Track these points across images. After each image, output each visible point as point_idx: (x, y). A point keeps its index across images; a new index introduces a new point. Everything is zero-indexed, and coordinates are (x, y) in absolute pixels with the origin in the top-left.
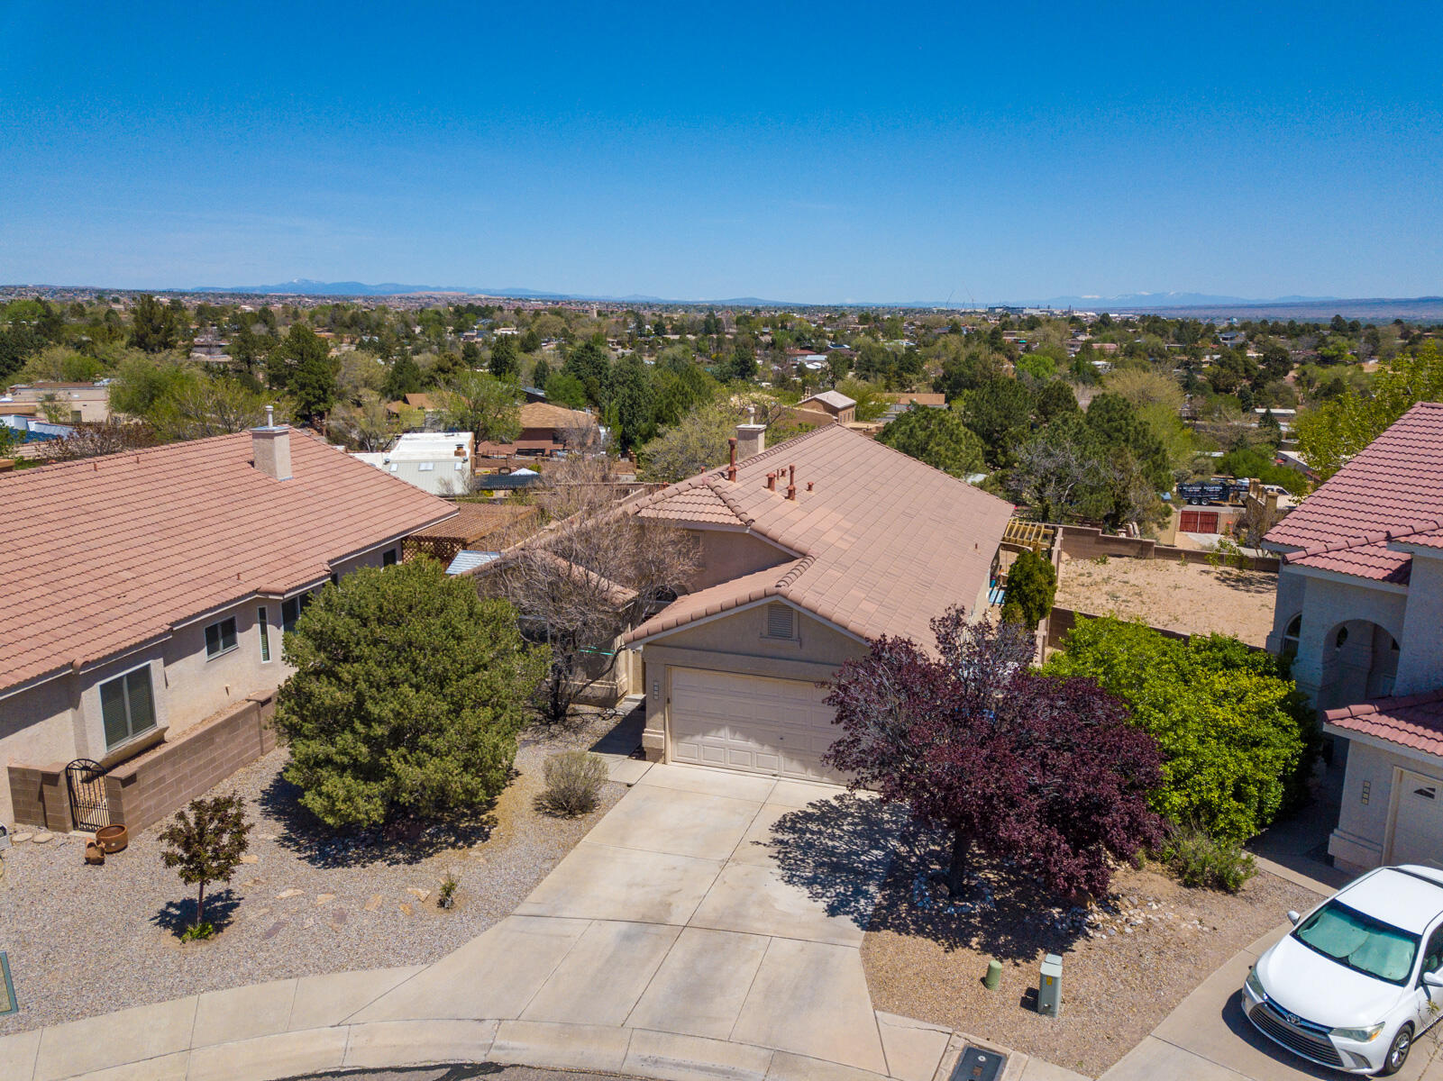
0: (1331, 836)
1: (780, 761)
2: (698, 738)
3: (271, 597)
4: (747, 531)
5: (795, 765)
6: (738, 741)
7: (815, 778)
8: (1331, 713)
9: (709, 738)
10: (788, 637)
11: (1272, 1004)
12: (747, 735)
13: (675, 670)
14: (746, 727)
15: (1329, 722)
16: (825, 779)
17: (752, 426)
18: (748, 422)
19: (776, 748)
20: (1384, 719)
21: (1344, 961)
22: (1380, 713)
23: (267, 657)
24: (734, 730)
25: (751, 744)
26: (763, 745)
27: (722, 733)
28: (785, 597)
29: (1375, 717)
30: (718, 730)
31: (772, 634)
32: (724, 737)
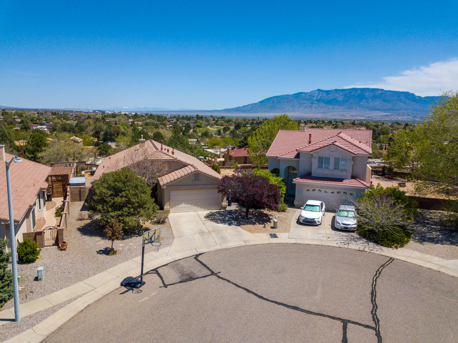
0: (294, 201)
1: (196, 208)
2: (177, 206)
3: (43, 190)
4: (176, 161)
5: (199, 208)
6: (187, 205)
7: (204, 210)
8: (294, 180)
9: (180, 206)
10: (198, 180)
11: (306, 218)
12: (188, 204)
13: (171, 192)
14: (187, 202)
15: (293, 181)
16: (206, 210)
17: (142, 140)
18: (141, 139)
19: (195, 205)
20: (301, 179)
21: (312, 211)
22: (300, 179)
23: (40, 208)
24: (185, 203)
25: (189, 205)
26: (192, 205)
27: (183, 204)
28: (199, 171)
29: (299, 179)
30: (182, 203)
31: (195, 180)
32: (183, 205)
